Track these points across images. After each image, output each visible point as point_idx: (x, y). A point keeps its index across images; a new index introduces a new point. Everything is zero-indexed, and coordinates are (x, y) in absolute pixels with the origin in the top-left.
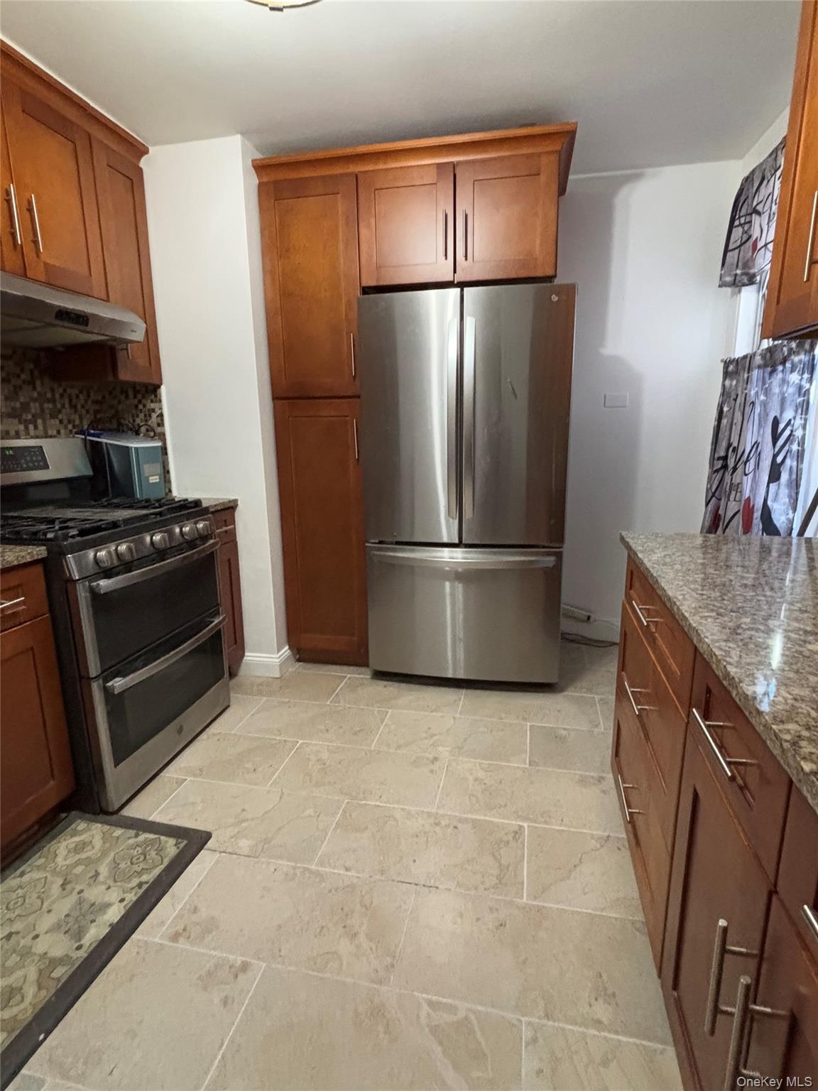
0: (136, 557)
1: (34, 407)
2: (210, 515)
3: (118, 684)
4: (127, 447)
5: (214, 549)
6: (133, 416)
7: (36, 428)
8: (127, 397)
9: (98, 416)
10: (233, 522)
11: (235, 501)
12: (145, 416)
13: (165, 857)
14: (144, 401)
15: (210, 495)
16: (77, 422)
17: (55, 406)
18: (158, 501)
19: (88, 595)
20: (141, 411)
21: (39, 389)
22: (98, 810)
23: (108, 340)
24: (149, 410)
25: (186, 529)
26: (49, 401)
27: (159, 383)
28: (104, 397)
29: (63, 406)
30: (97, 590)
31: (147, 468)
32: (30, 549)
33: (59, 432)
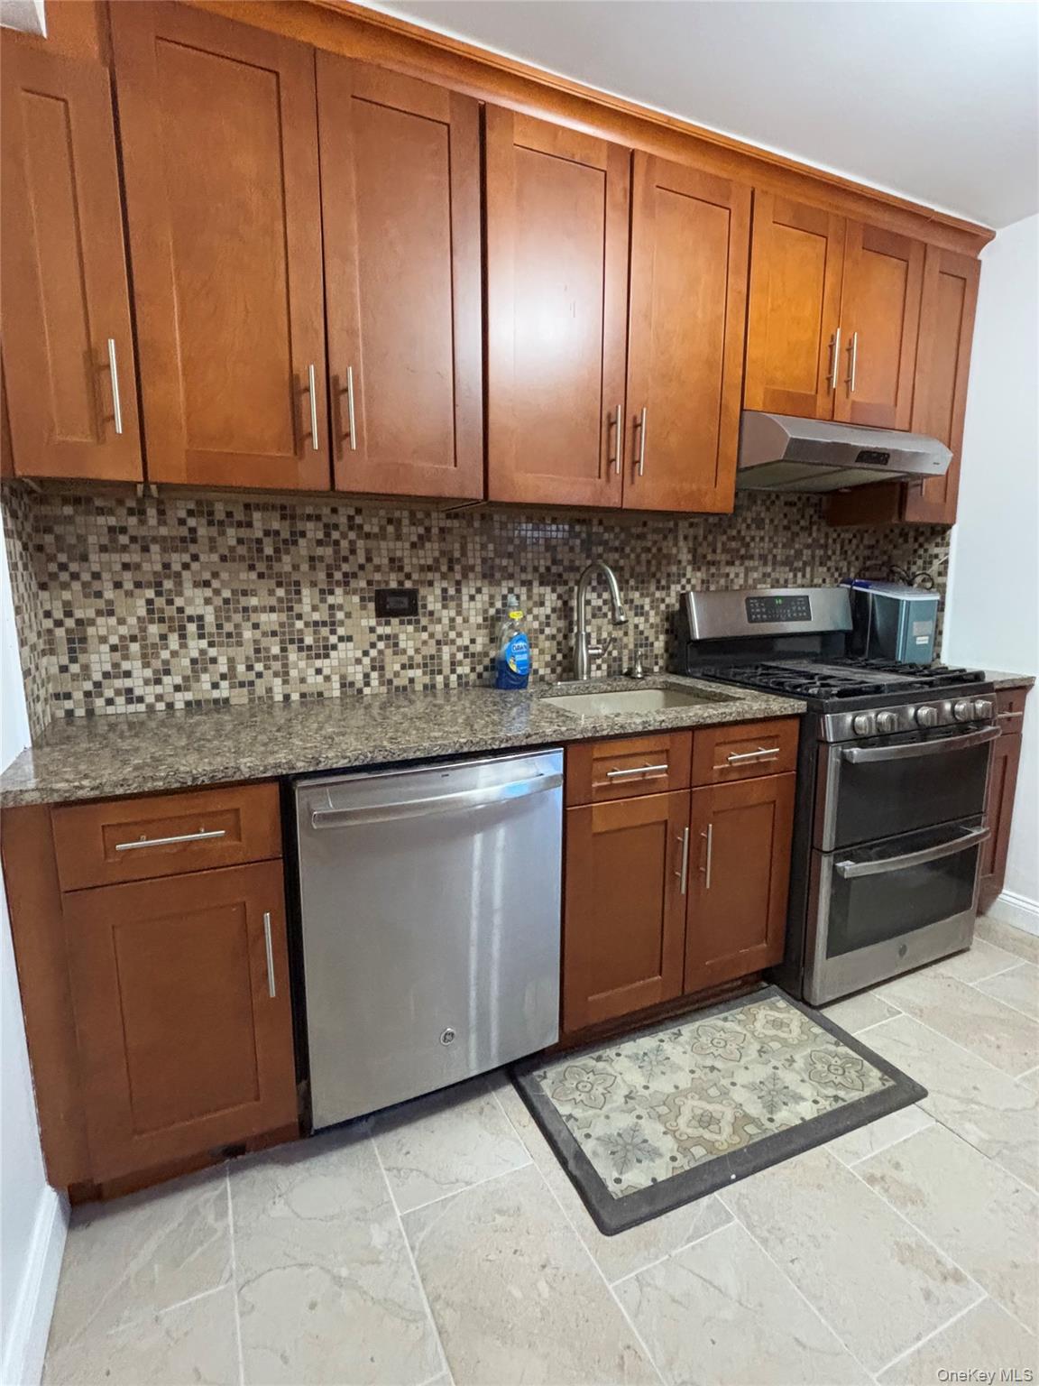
0: (896, 730)
1: (807, 553)
2: (994, 694)
3: (848, 867)
4: (898, 600)
5: (990, 739)
6: (909, 563)
7: (804, 576)
8: (906, 541)
9: (868, 563)
10: (1022, 708)
11: (1032, 679)
12: (925, 562)
13: (868, 1086)
14: (926, 546)
15: (997, 668)
16: (845, 570)
17: (826, 552)
18: (926, 667)
19: (838, 760)
20: (920, 557)
21: (814, 535)
22: (800, 997)
23: (901, 477)
24: (931, 556)
25: (960, 707)
26: (821, 546)
27: (948, 522)
28: (878, 541)
29: (834, 553)
30: (848, 758)
31: (916, 627)
32: (792, 702)
33: (824, 581)
